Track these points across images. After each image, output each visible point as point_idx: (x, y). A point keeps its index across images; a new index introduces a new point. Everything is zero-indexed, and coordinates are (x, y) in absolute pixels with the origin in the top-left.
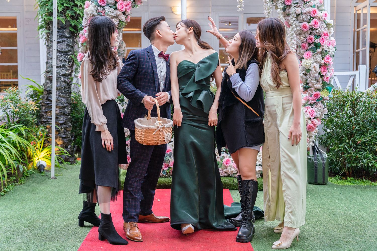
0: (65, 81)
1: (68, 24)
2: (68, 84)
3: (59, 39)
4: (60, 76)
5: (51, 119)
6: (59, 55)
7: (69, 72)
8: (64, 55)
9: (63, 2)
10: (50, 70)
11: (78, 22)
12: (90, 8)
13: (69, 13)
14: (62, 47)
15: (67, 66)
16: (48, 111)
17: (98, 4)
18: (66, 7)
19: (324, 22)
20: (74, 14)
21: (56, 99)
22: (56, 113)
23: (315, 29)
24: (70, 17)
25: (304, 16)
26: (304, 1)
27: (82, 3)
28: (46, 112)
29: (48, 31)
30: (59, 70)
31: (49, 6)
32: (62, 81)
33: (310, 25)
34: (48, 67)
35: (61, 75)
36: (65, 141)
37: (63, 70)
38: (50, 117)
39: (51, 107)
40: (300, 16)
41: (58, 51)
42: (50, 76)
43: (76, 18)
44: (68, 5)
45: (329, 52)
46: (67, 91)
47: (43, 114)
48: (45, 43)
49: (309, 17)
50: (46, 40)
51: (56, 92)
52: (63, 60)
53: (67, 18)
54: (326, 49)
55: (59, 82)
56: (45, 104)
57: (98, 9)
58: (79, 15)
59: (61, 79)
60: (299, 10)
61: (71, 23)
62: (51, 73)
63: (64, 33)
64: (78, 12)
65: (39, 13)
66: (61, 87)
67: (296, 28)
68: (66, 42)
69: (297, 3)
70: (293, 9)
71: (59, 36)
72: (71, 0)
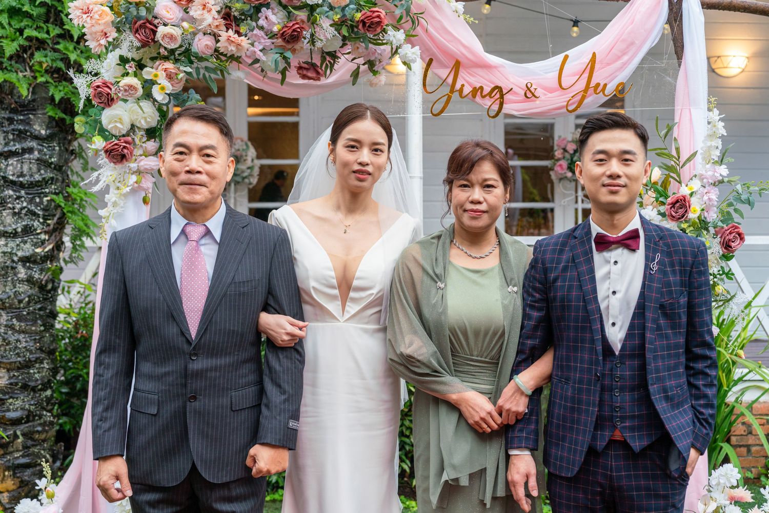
0: (30, 281)
1: (44, 95)
2: (42, 288)
3: (11, 145)
4: (15, 265)
6: (10, 197)
7: (46, 250)
8: (27, 194)
9: (22, 24)
13: (43, 59)
14: (22, 168)
15: (38, 231)
18: (34, 41)
20: (60, 65)
24: (47, 72)
30: (12, 244)
32: (21, 281)
35: (15, 259)
37: (25, 242)
41: (6, 183)
44: (40, 36)
46: (40, 309)
52: (24, 212)
53: (37, 75)
55: (9, 284)
59: (15, 274)
61: (52, 91)
63: (28, 124)
64: (73, 57)
68: (36, 153)
71: (13, 134)
72: (55, 20)
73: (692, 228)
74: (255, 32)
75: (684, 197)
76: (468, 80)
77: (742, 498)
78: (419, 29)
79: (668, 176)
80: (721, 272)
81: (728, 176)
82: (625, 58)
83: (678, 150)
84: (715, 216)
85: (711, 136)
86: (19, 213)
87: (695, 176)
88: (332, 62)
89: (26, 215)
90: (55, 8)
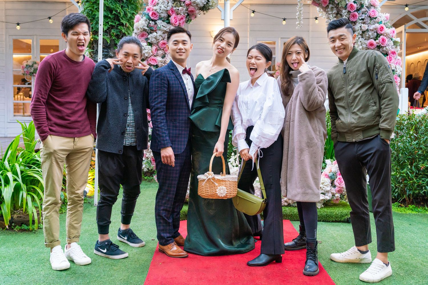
1: (113, 43)
9: (108, 20)
12: (140, 22)
13: (114, 32)
17: (150, 17)
19: (392, 40)
20: (119, 33)
23: (382, 47)
24: (115, 36)
25: (370, 33)
26: (370, 17)
27: (128, 22)
29: (92, 51)
31: (94, 25)
33: (377, 43)
40: (366, 33)
44: (114, 24)
45: (397, 71)
49: (376, 34)
53: (113, 36)
54: (393, 69)
57: (149, 23)
58: (124, 34)
60: (365, 27)
61: (116, 42)
63: (108, 52)
64: (123, 31)
67: (361, 45)
69: (363, 19)
70: (359, 25)
72: (117, 19)
90: (117, 15)
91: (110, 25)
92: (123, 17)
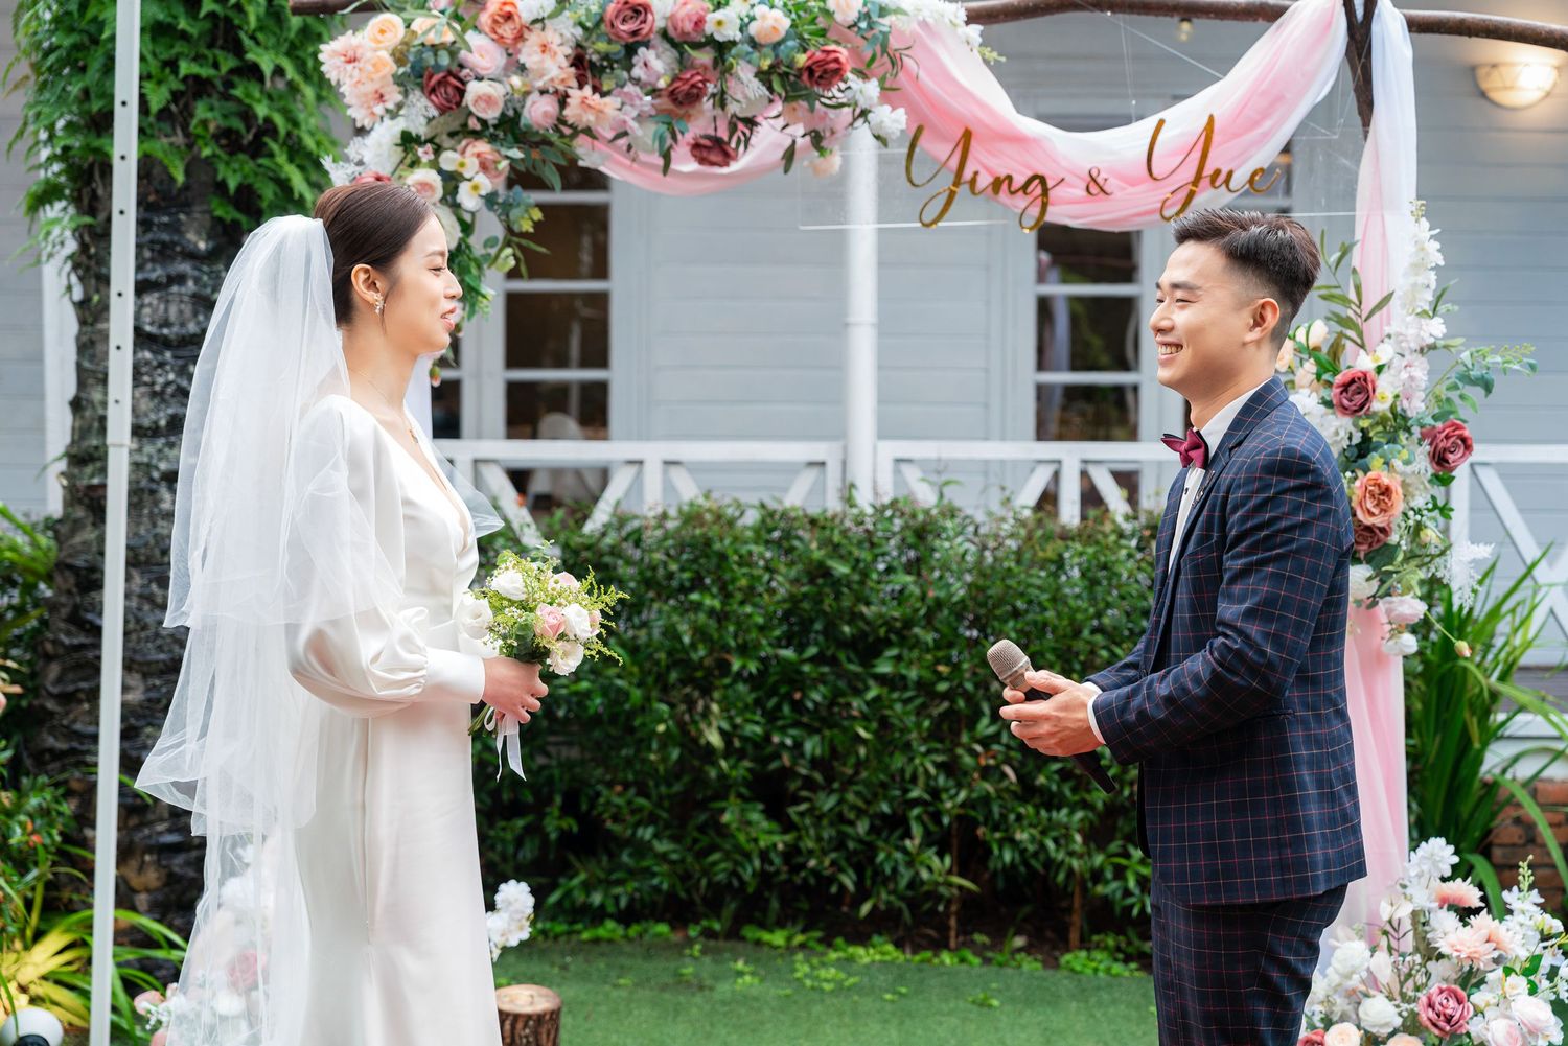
1: (203, 178)
3: (149, 266)
4: (154, 486)
5: (95, 738)
6: (147, 363)
8: (175, 357)
9: (174, 51)
10: (97, 448)
11: (262, 170)
13: (209, 115)
14: (166, 310)
16: (78, 690)
18: (191, 82)
20: (237, 124)
21: (126, 622)
22: (124, 705)
24: (216, 137)
27: (288, 54)
28: (67, 699)
29: (87, 220)
30: (149, 449)
31: (92, 75)
34: (81, 429)
35: (156, 475)
36: (176, 870)
38: (91, 729)
39: (94, 668)
41: (141, 338)
42: (96, 481)
43: (251, 143)
44: (205, 72)
47: (50, 705)
48: (69, 288)
50: (75, 267)
51: (128, 578)
52: (170, 390)
53: (200, 142)
55: (146, 520)
56: (61, 651)
58: (269, 128)
59: (156, 503)
61: (223, 172)
62: (99, 464)
63: (178, 231)
64: (262, 110)
65: (32, 113)
66: (157, 552)
68: (191, 284)
71: (152, 250)
72: (225, 41)
73: (1380, 428)
74: (626, 89)
75: (1365, 375)
76: (986, 163)
77: (1461, 899)
78: (901, 75)
79: (1341, 335)
80: (1430, 506)
81: (1445, 337)
82: (1267, 124)
83: (1358, 289)
84: (1422, 406)
85: (1417, 267)
86: (162, 392)
87: (1389, 336)
88: (747, 132)
89: (173, 396)
90: (228, 20)
91: (186, 79)
92: (261, 28)
